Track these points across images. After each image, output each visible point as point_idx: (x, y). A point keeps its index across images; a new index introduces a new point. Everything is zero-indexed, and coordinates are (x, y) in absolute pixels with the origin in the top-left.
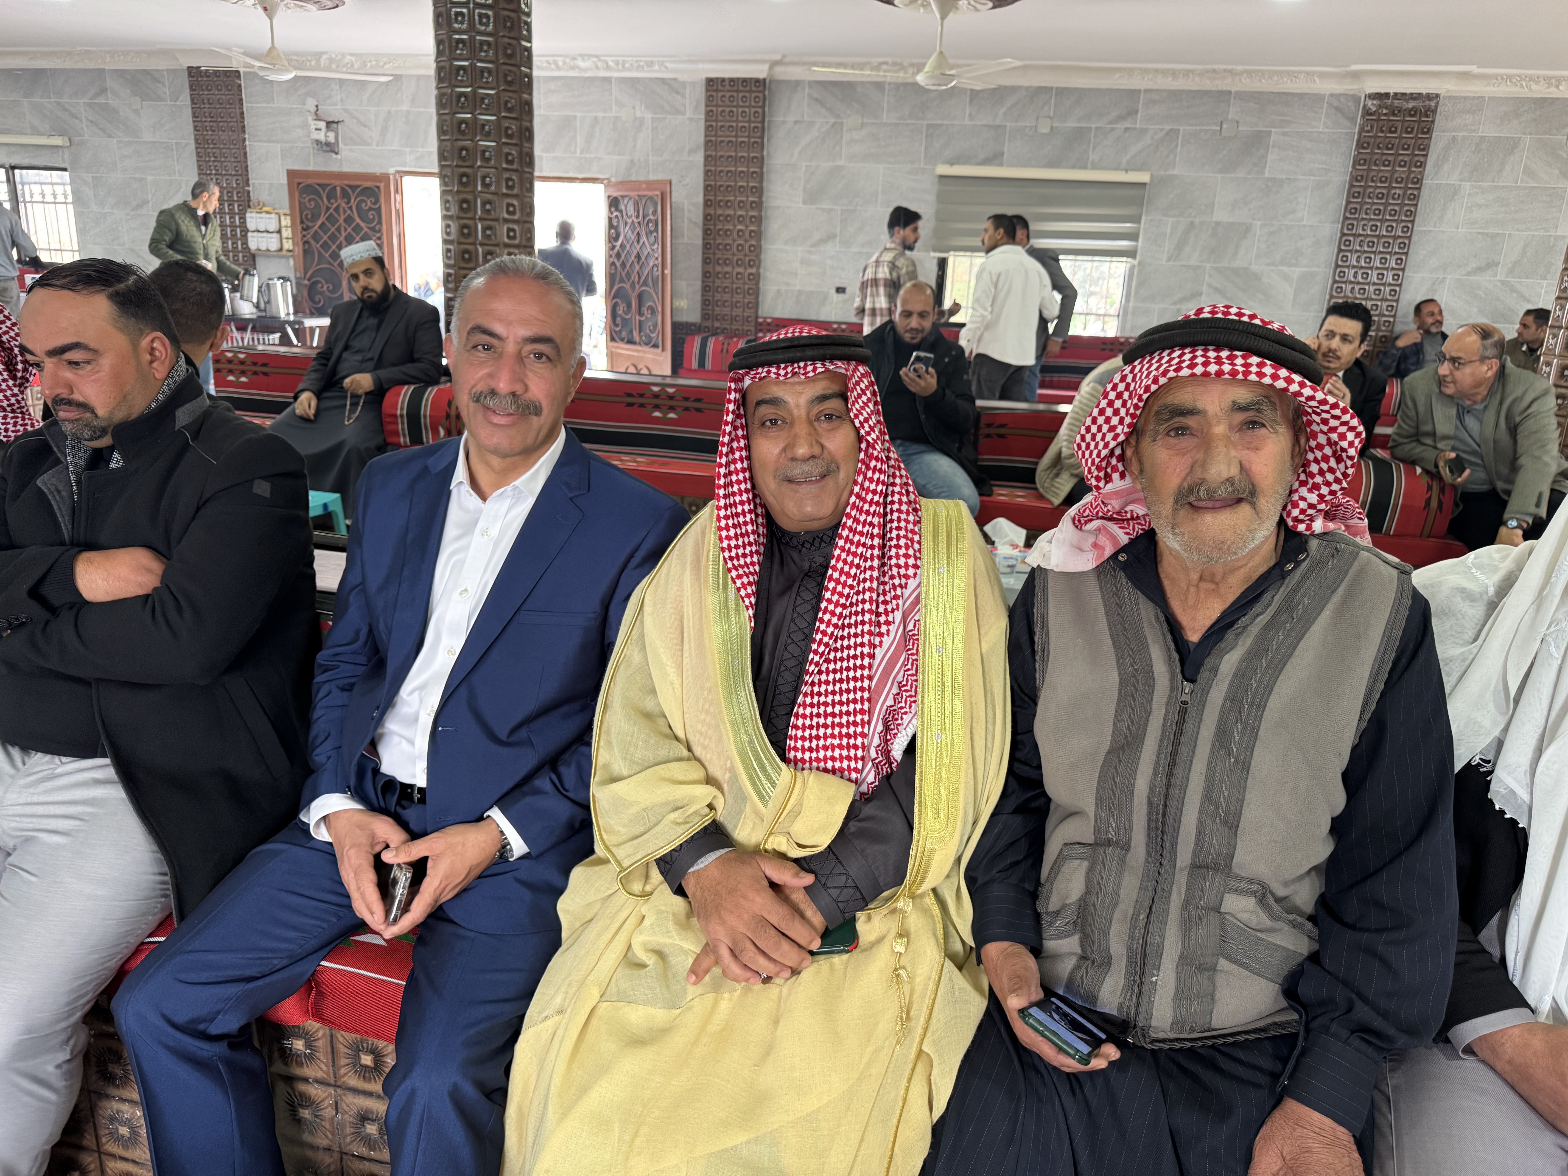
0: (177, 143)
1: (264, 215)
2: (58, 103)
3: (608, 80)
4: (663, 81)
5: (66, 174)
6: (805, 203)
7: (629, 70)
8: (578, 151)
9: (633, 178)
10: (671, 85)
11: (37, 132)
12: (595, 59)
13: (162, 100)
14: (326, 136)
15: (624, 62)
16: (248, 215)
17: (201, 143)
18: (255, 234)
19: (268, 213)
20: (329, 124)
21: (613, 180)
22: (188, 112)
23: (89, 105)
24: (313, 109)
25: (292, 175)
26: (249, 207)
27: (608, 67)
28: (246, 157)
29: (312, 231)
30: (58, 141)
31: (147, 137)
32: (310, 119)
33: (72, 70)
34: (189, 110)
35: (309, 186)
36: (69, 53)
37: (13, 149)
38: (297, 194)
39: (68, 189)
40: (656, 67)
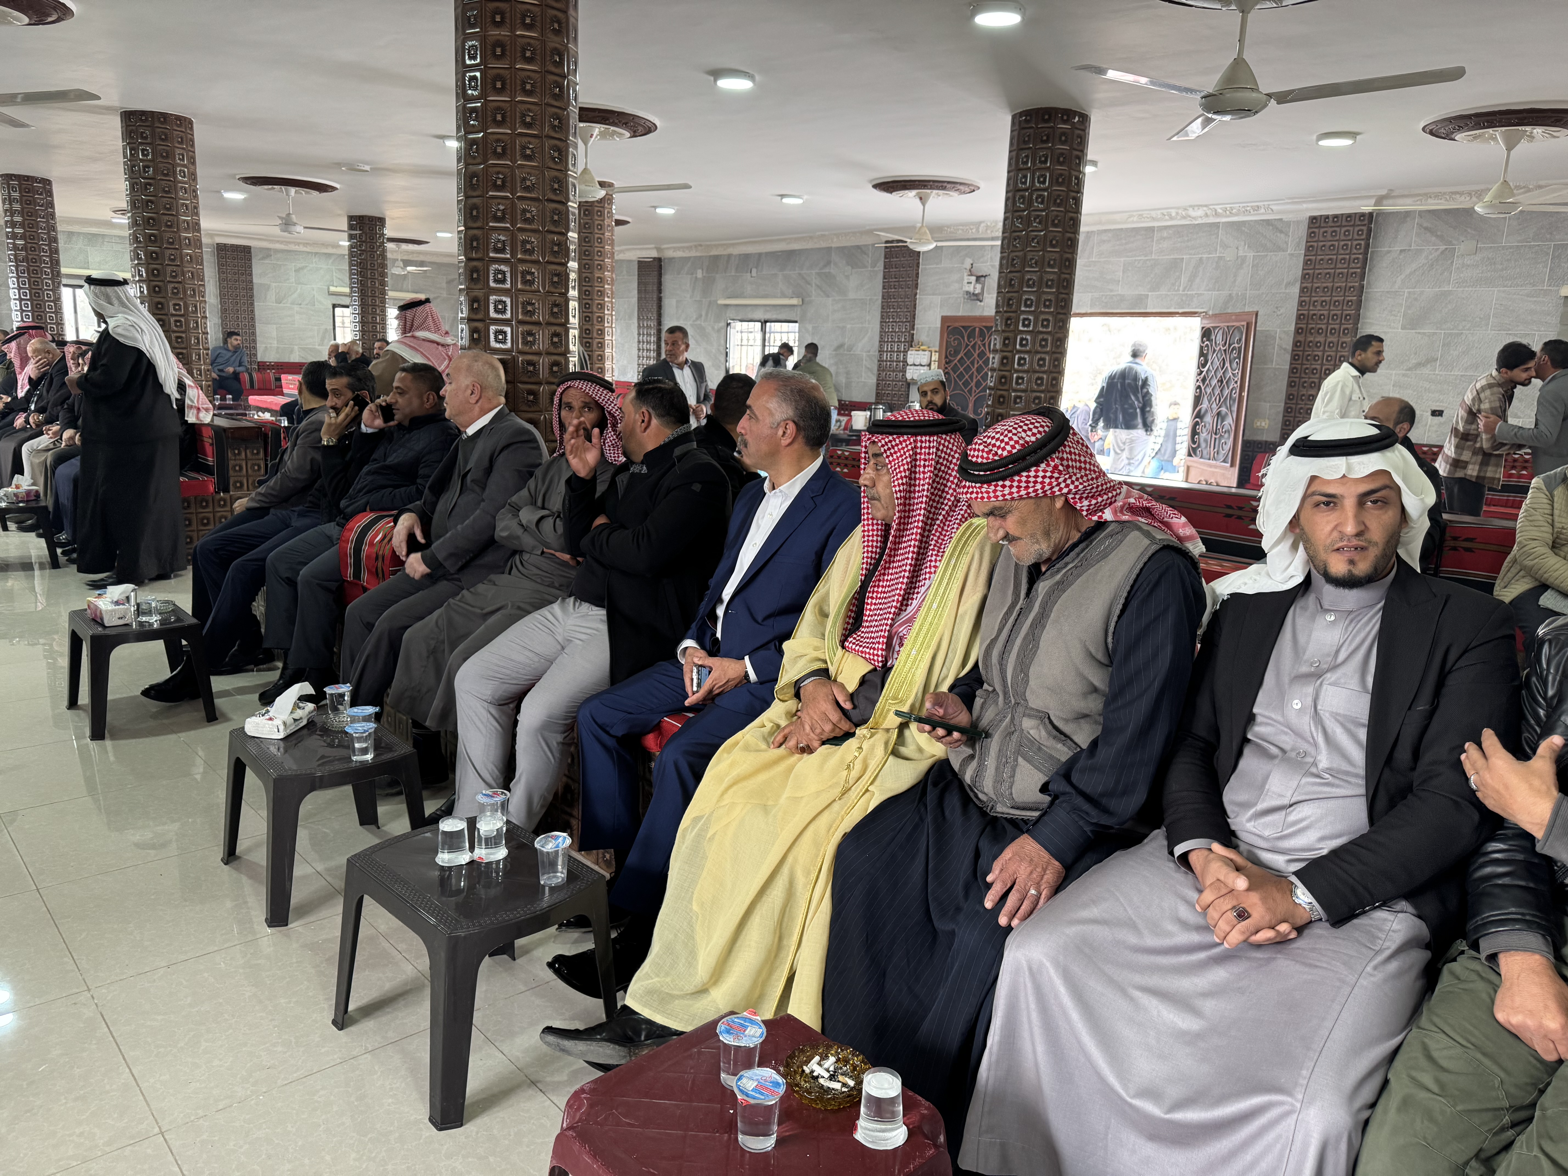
0: (870, 300)
1: (920, 352)
2: (800, 274)
3: (1216, 225)
4: (1268, 222)
5: (797, 325)
6: (1404, 328)
7: (1236, 215)
8: (1181, 289)
9: (1229, 311)
10: (1276, 226)
11: (784, 296)
12: (1205, 208)
13: (865, 267)
14: (975, 288)
15: (1232, 209)
16: (909, 352)
17: (886, 298)
18: (912, 367)
19: (924, 350)
20: (978, 278)
21: (1210, 313)
22: (880, 276)
23: (818, 274)
24: (969, 267)
25: (944, 319)
26: (912, 346)
27: (1217, 214)
28: (915, 308)
29: (952, 364)
30: (795, 301)
31: (852, 295)
32: (966, 274)
33: (812, 249)
34: (882, 273)
35: (956, 328)
36: (811, 237)
37: (768, 308)
38: (946, 335)
39: (797, 335)
40: (1262, 211)
